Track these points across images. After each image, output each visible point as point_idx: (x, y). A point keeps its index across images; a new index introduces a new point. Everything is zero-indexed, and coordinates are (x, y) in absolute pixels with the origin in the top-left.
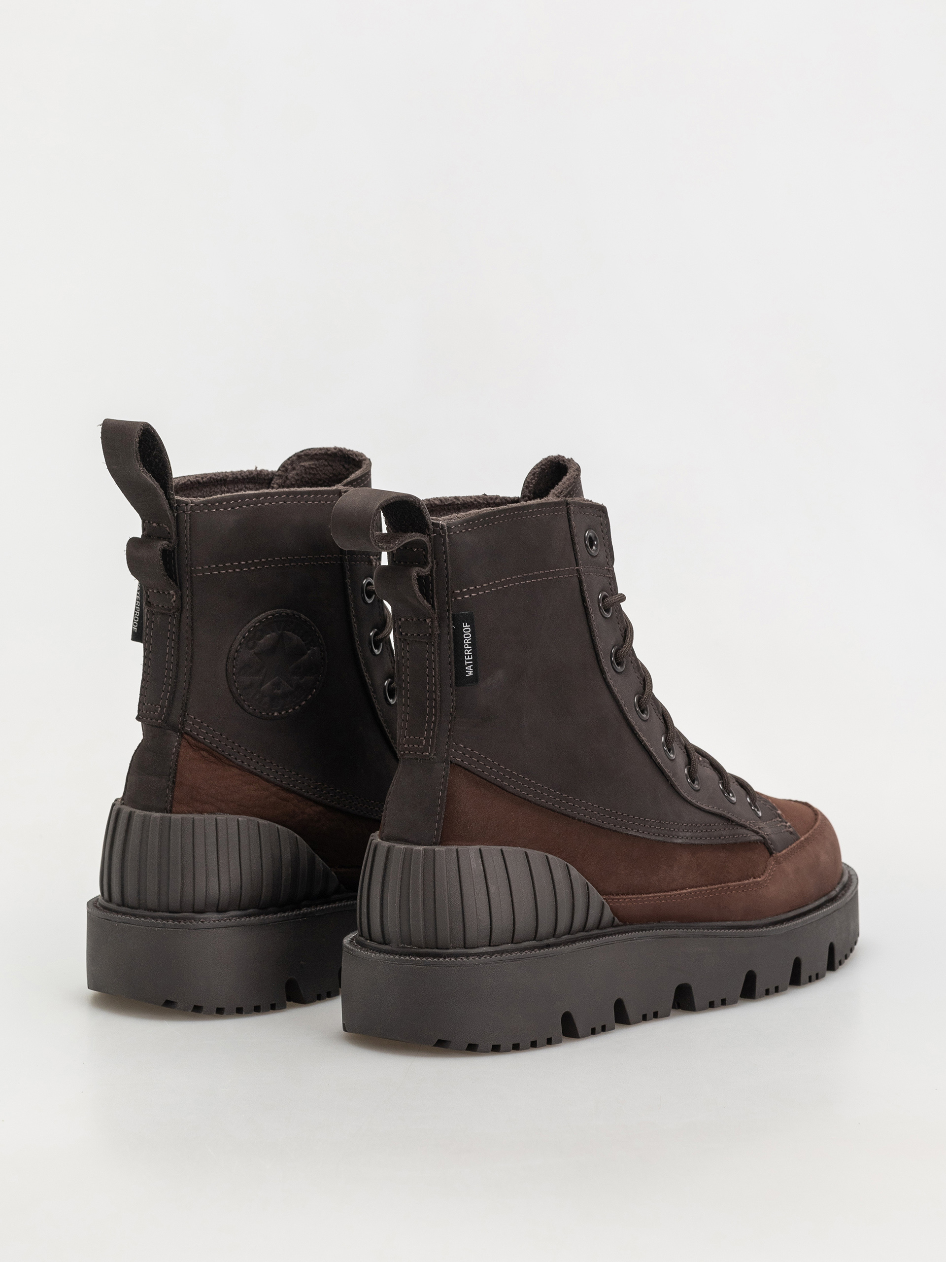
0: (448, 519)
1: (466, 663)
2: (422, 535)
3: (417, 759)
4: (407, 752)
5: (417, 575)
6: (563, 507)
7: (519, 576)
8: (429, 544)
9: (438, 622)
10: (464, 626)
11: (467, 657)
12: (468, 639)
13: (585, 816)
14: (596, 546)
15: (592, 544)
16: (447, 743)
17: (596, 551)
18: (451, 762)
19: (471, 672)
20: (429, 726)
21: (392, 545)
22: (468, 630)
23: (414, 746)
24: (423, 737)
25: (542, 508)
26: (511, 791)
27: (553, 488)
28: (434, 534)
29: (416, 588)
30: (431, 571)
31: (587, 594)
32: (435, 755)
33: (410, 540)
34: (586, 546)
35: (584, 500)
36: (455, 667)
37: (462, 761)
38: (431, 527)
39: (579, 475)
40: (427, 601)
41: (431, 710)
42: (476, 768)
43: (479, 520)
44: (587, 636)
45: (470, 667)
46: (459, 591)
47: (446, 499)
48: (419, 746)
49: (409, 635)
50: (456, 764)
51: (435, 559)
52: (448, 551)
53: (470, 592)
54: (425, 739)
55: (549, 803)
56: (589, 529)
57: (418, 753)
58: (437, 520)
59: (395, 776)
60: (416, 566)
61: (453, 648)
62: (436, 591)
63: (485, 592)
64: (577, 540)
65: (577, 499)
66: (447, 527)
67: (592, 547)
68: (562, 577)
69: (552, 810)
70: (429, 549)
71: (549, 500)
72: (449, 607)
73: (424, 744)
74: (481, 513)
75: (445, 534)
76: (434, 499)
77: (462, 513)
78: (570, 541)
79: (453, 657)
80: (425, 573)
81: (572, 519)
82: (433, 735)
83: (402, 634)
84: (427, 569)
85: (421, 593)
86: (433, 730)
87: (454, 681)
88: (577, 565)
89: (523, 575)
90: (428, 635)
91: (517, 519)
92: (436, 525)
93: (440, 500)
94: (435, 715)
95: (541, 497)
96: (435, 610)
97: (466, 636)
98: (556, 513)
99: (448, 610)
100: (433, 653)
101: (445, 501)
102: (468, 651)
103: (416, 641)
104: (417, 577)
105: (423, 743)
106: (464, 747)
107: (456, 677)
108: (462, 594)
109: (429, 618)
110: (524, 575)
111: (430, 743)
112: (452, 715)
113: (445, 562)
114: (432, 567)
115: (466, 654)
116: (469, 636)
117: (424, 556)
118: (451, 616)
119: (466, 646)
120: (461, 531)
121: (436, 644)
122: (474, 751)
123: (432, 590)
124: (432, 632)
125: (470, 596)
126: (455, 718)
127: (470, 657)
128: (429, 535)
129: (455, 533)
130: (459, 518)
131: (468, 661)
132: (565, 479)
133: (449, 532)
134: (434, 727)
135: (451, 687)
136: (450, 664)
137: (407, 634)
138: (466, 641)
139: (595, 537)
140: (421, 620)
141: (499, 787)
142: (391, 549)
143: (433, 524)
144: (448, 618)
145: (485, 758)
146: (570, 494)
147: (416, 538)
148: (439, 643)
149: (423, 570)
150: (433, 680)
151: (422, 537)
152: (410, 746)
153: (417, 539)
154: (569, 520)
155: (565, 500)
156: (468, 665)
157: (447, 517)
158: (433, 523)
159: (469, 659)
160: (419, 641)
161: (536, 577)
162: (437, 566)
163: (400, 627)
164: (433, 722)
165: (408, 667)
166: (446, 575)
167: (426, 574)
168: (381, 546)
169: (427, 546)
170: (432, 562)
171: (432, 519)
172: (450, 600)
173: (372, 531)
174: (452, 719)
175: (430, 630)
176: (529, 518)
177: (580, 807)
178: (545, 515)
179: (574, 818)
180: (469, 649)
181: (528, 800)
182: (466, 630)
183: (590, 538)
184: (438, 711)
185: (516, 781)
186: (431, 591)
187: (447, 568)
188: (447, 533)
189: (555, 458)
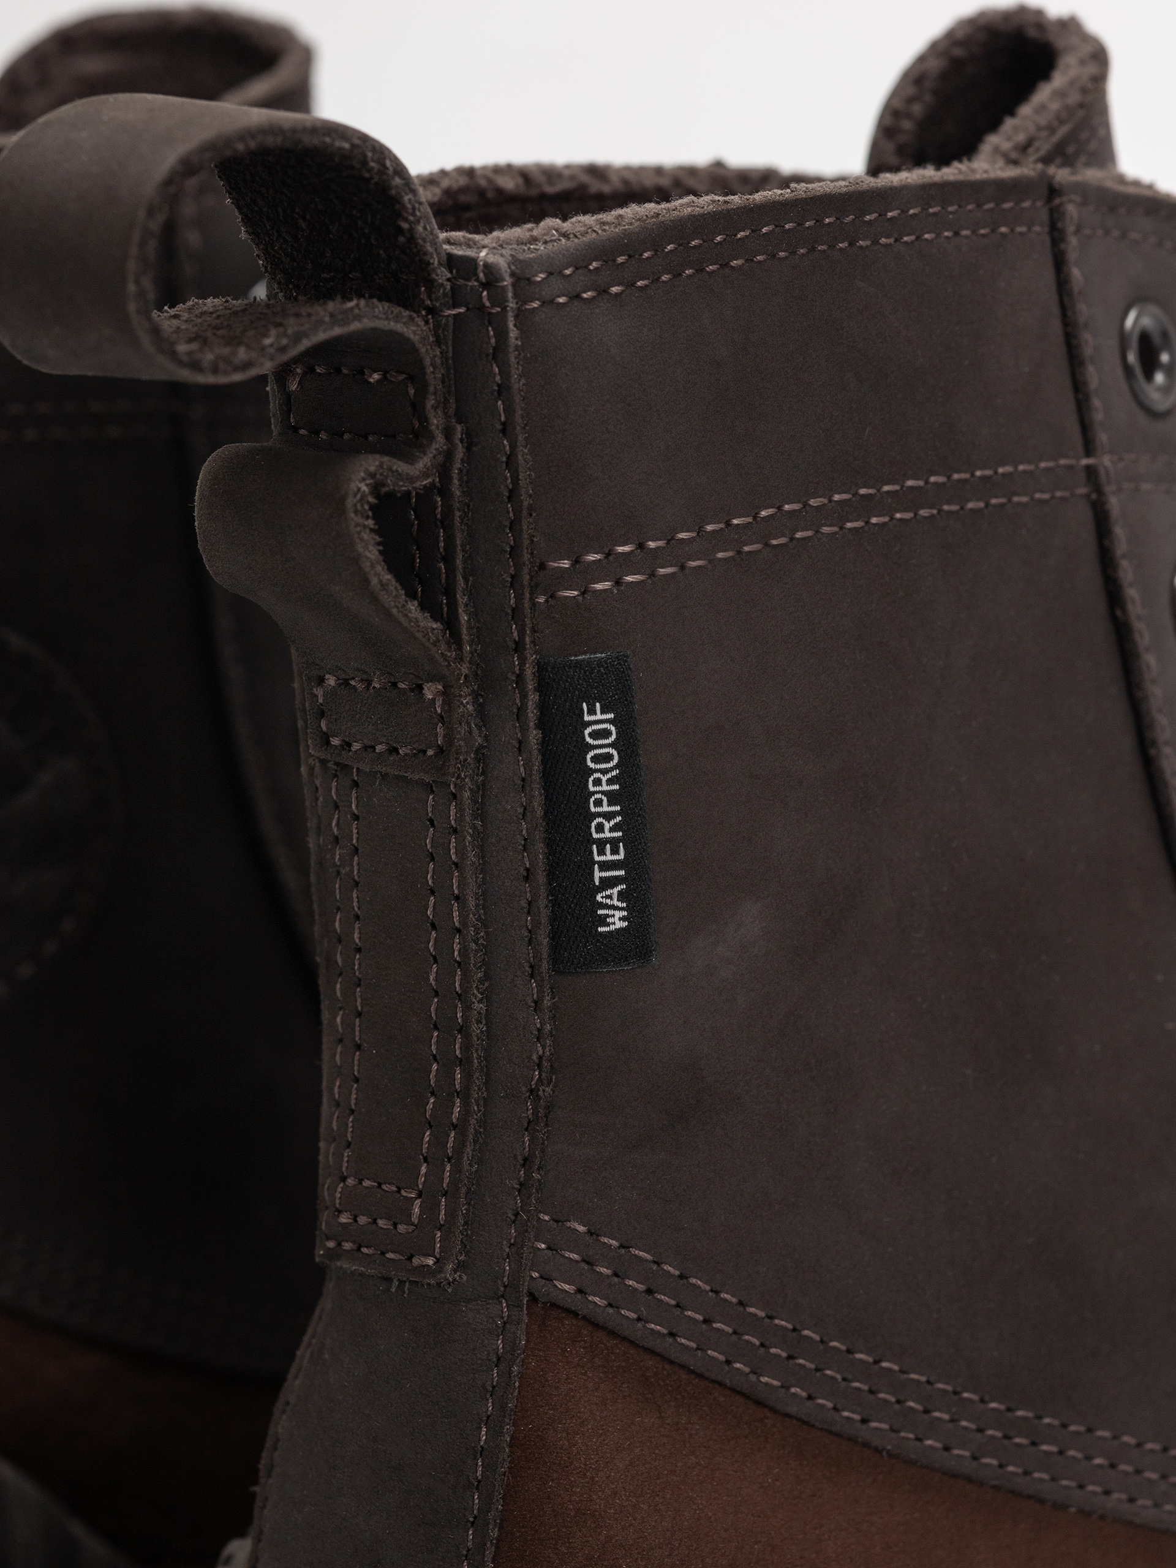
0: (520, 242)
1: (598, 875)
2: (397, 310)
3: (389, 1280)
4: (347, 1246)
5: (376, 489)
6: (1034, 207)
7: (837, 497)
8: (430, 355)
9: (476, 695)
10: (587, 718)
11: (601, 852)
12: (604, 772)
13: (1107, 1493)
14: (1169, 370)
15: (1150, 364)
16: (517, 1214)
17: (1166, 390)
18: (533, 1298)
19: (619, 914)
20: (439, 1141)
21: (242, 354)
22: (606, 734)
23: (375, 1221)
24: (413, 1186)
25: (944, 204)
26: (793, 1410)
27: (994, 125)
28: (455, 306)
29: (369, 551)
30: (444, 470)
31: (1127, 572)
32: (461, 1266)
33: (337, 331)
34: (1128, 370)
35: (1121, 179)
36: (551, 892)
37: (580, 1291)
38: (442, 275)
39: (1100, 79)
40: (423, 607)
41: (447, 1073)
42: (639, 1319)
43: (656, 246)
44: (1127, 743)
45: (615, 891)
46: (566, 564)
47: (550, 173)
48: (395, 1225)
49: (356, 746)
50: (554, 1305)
51: (459, 422)
52: (517, 384)
53: (614, 566)
54: (420, 1195)
55: (956, 1452)
56: (1137, 299)
57: (390, 1255)
58: (469, 244)
59: (310, 1331)
60: (373, 450)
61: (540, 812)
62: (465, 561)
63: (683, 567)
64: (1089, 342)
65: (1091, 175)
66: (513, 274)
67: (1149, 376)
68: (1024, 499)
69: (969, 1480)
70: (430, 378)
71: (973, 171)
72: (522, 633)
73: (415, 1219)
74: (666, 217)
75: (504, 309)
76: (497, 170)
77: (581, 218)
78: (1059, 351)
79: (540, 848)
80: (411, 479)
81: (1072, 255)
82: (454, 1182)
83: (328, 743)
84: (420, 465)
85: (390, 570)
86: (455, 1158)
87: (545, 952)
88: (1089, 447)
89: (855, 494)
90: (430, 752)
91: (832, 247)
92: (462, 267)
93: (524, 174)
94: (465, 1095)
95: (942, 161)
96: (460, 648)
97: (595, 759)
98: (1003, 229)
99: (519, 646)
100: (455, 831)
101: (542, 179)
102: (607, 826)
103: (384, 776)
104: (371, 499)
105: (410, 1215)
106: (590, 1233)
107: (554, 936)
108: (582, 574)
109: (432, 679)
110: (862, 491)
111: (442, 1216)
112: (538, 1098)
113: (504, 431)
114: (449, 455)
115: (595, 836)
116: (608, 758)
117: (413, 405)
118: (529, 671)
119: (599, 803)
120: (578, 296)
121: (467, 794)
122: (634, 1251)
123: (448, 558)
124: (449, 737)
125: (618, 583)
126: (549, 1108)
127: (615, 851)
128: (431, 311)
129: (548, 303)
130: (565, 235)
131: (604, 866)
132: (1044, 94)
133: (522, 298)
134: (459, 1150)
135: (532, 976)
136: (527, 878)
137: (349, 745)
138: (597, 782)
139: (1165, 335)
140: (401, 685)
141: (746, 1396)
142: (237, 369)
143: (451, 261)
144: (520, 678)
145: (681, 1277)
146: (1060, 154)
147: (368, 323)
148: (481, 789)
149: (402, 467)
150: (456, 947)
151: (397, 318)
152: (363, 1220)
153: (374, 330)
154: (1059, 263)
155: (1043, 175)
156: (608, 883)
157: (516, 232)
158: (450, 257)
159: (609, 857)
160: (397, 777)
161: (911, 500)
162: (468, 449)
163: (322, 714)
164: (455, 1127)
165: (357, 884)
166: (511, 491)
167: (418, 484)
168: (190, 353)
169: (420, 361)
170: (448, 433)
171: (448, 242)
172: (527, 604)
173: (137, 282)
174: (536, 1113)
175: (440, 730)
176: (886, 246)
177: (1089, 1458)
178: (957, 234)
179: (1060, 1507)
180: (608, 816)
181: (866, 1445)
182: (595, 735)
183: (1145, 339)
184: (478, 1079)
185: (817, 1370)
186: (444, 559)
187: (511, 459)
188: (512, 304)
189: (1008, 16)
